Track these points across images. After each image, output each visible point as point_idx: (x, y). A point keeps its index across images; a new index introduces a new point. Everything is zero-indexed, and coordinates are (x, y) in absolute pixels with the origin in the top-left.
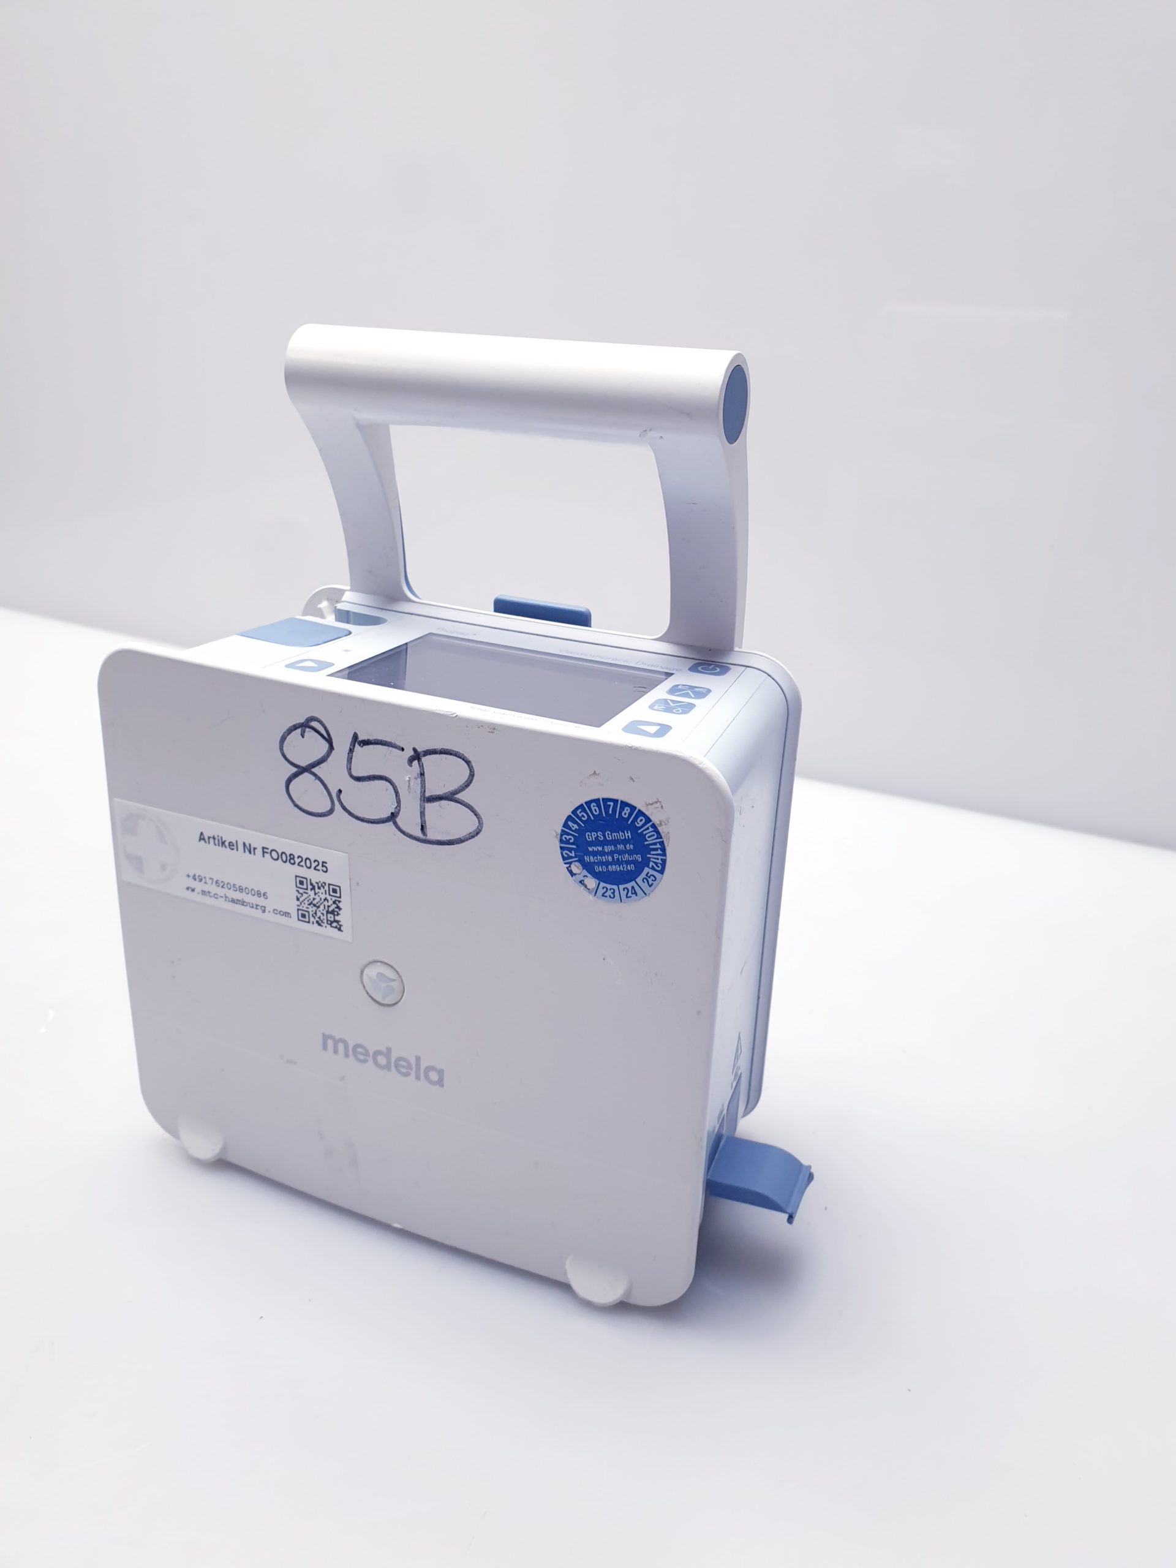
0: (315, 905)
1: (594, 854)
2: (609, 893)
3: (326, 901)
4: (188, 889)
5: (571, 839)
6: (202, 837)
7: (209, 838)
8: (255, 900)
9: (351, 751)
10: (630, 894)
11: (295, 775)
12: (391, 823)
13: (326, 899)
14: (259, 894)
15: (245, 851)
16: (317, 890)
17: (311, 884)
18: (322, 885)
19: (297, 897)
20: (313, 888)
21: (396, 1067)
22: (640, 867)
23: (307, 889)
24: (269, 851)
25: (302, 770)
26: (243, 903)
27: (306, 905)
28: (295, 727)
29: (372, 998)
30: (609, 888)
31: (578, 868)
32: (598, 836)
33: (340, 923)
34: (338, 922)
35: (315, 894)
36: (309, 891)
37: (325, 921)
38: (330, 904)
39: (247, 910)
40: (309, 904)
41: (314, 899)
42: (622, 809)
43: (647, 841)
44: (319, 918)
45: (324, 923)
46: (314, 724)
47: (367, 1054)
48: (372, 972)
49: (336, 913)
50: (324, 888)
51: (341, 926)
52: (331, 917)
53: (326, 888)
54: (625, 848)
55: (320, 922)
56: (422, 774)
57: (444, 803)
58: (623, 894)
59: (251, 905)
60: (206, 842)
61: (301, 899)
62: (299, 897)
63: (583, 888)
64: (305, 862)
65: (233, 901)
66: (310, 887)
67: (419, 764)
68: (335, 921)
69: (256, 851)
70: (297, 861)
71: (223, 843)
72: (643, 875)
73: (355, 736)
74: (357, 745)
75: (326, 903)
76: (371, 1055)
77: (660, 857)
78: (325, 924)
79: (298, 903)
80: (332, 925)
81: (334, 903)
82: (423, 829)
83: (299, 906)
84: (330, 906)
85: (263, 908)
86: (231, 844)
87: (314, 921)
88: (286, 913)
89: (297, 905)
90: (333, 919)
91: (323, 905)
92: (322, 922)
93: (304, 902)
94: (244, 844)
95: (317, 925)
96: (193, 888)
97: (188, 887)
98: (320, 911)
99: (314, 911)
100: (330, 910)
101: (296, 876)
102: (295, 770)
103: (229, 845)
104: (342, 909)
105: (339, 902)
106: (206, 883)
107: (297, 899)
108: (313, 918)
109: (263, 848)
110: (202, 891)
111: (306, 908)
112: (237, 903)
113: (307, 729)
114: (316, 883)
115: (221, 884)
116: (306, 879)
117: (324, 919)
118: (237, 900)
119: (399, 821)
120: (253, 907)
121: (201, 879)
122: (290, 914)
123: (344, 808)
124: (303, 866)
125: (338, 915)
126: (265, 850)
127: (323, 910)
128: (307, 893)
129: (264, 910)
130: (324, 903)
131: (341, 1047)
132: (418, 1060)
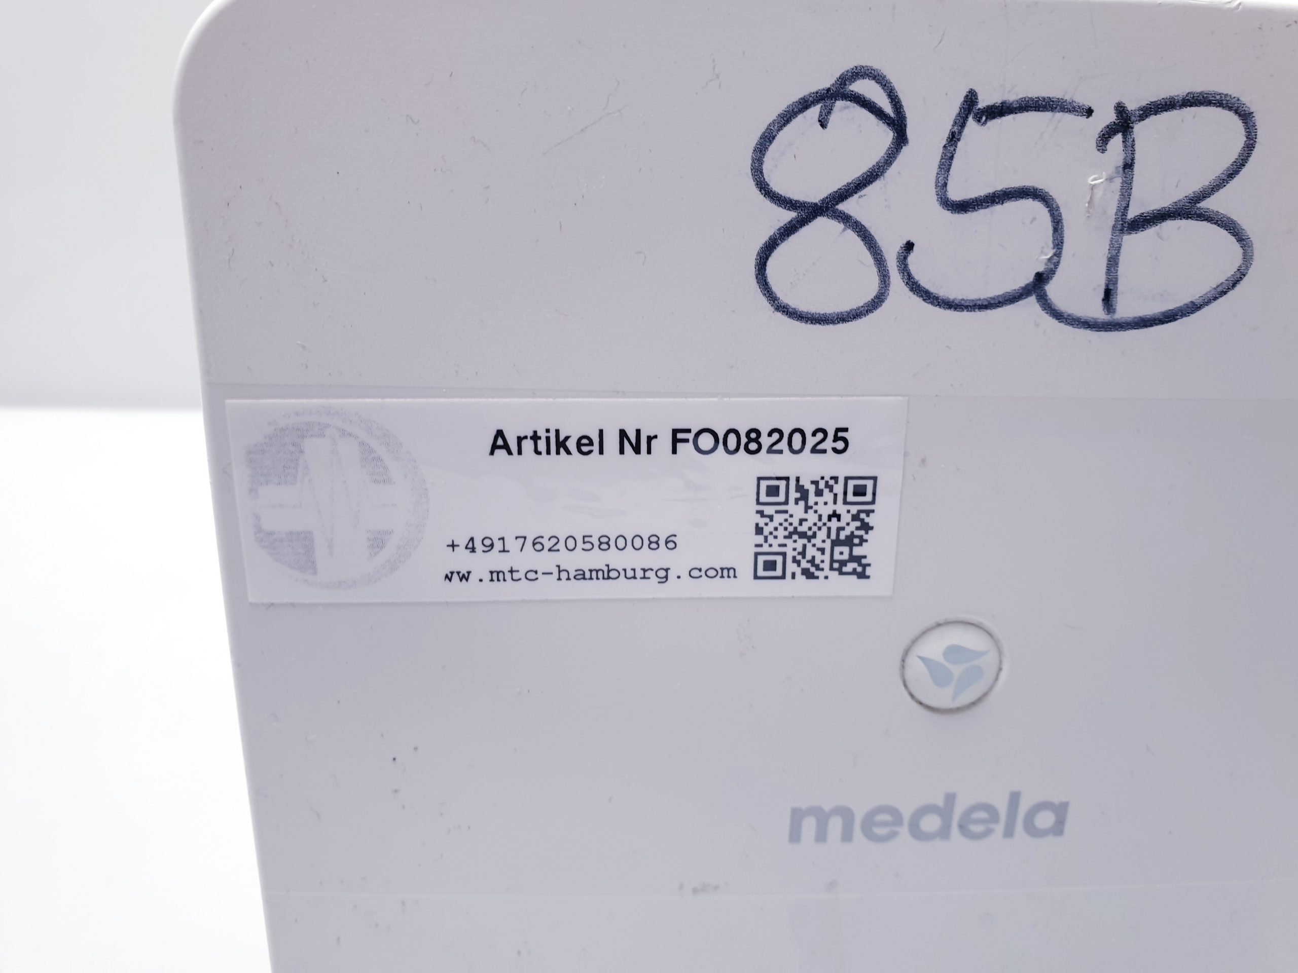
0: (803, 535)
3: (834, 520)
4: (448, 578)
6: (500, 442)
7: (520, 440)
8: (645, 558)
9: (954, 138)
11: (789, 230)
12: (1032, 299)
13: (835, 515)
14: (654, 543)
15: (622, 451)
16: (812, 498)
17: (800, 488)
18: (827, 484)
19: (757, 525)
20: (803, 494)
21: (961, 827)
23: (786, 503)
24: (690, 436)
25: (807, 214)
26: (607, 574)
27: (781, 540)
28: (804, 105)
29: (921, 703)
33: (864, 561)
34: (858, 559)
35: (807, 508)
36: (791, 507)
37: (826, 566)
38: (842, 524)
39: (620, 588)
40: (789, 537)
41: (801, 521)
44: (812, 561)
45: (823, 570)
46: (864, 87)
47: (897, 817)
48: (935, 647)
49: (856, 541)
50: (831, 491)
51: (865, 566)
52: (843, 552)
53: (839, 488)
55: (813, 569)
56: (1128, 166)
57: (1169, 225)
59: (630, 574)
60: (510, 453)
61: (766, 531)
62: (761, 525)
64: (792, 439)
65: (581, 575)
66: (794, 495)
67: (1124, 141)
68: (853, 558)
69: (653, 442)
70: (766, 441)
71: (562, 445)
73: (971, 99)
74: (971, 122)
75: (834, 524)
76: (906, 822)
78: (827, 572)
79: (760, 539)
80: (845, 569)
81: (855, 518)
82: (1108, 296)
83: (761, 546)
84: (843, 529)
85: (662, 574)
86: (585, 441)
87: (798, 571)
88: (722, 569)
89: (757, 546)
90: (846, 556)
91: (824, 529)
92: (818, 568)
93: (775, 533)
94: (623, 434)
95: (804, 577)
96: (464, 571)
97: (452, 573)
98: (814, 545)
99: (800, 549)
100: (842, 536)
101: (759, 479)
102: (790, 215)
103: (579, 445)
104: (872, 528)
105: (868, 512)
106: (504, 551)
107: (759, 530)
108: (795, 565)
109: (675, 432)
110: (492, 573)
111: (780, 545)
112: (591, 578)
113: (839, 104)
114: (813, 482)
115: (548, 544)
116: (787, 479)
117: (823, 561)
118: (591, 571)
119: (1052, 289)
120: (634, 577)
121: (492, 545)
122: (734, 570)
123: (915, 287)
124: (781, 452)
125: (860, 544)
126: (680, 436)
127: (824, 541)
128: (786, 512)
129: (666, 577)
130: (829, 524)
131: (835, 825)
132: (1015, 799)
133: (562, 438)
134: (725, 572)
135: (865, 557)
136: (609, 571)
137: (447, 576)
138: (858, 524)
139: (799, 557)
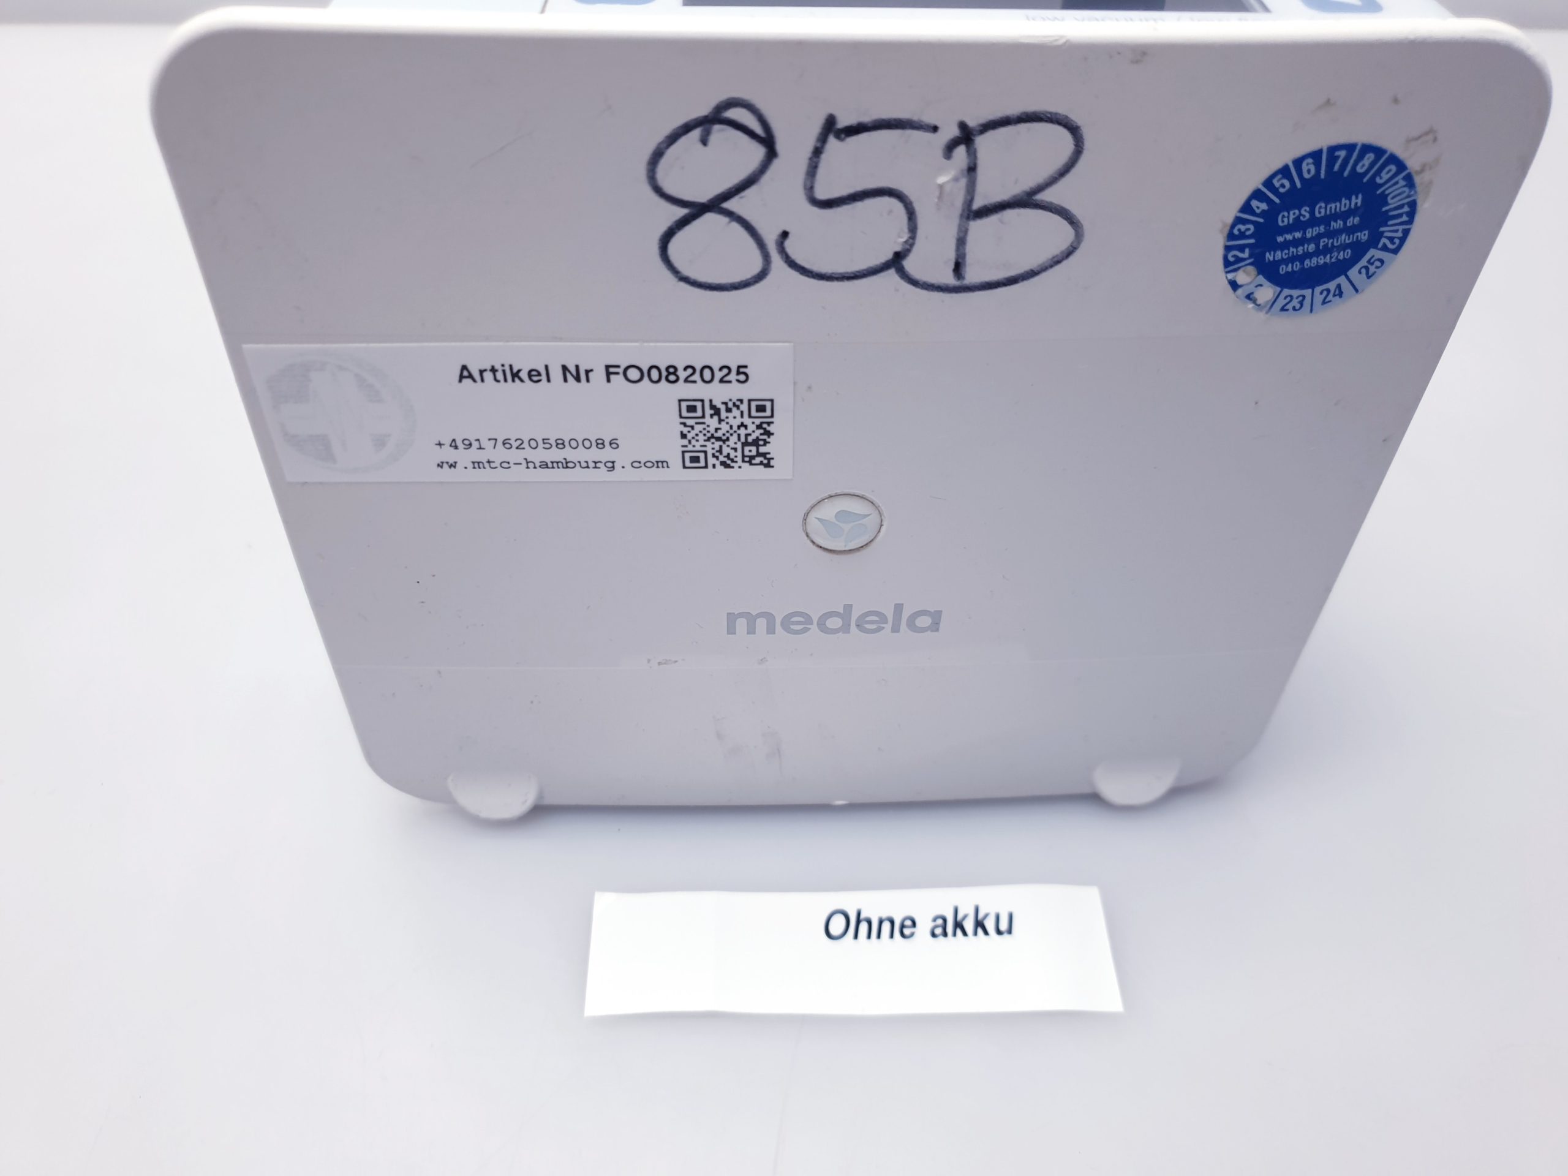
0: (718, 439)
1: (1286, 245)
2: (1295, 303)
3: (742, 429)
4: (440, 466)
5: (1248, 229)
6: (465, 373)
7: (481, 372)
8: (594, 454)
9: (817, 152)
10: (1330, 297)
11: (683, 223)
12: (892, 272)
13: (743, 425)
14: (600, 444)
15: (565, 380)
16: (724, 414)
17: (713, 407)
18: (734, 404)
19: (682, 432)
20: (717, 411)
21: (858, 626)
22: (1359, 250)
23: (703, 417)
24: (621, 370)
25: (697, 210)
26: (566, 465)
27: (702, 442)
28: (686, 128)
29: (820, 547)
30: (1295, 296)
31: (1248, 274)
32: (1300, 214)
33: (768, 456)
34: (764, 455)
35: (720, 421)
36: (708, 420)
37: (739, 459)
38: (749, 431)
39: (577, 474)
40: (708, 439)
41: (717, 430)
42: (1361, 157)
43: (1389, 204)
44: (728, 456)
45: (736, 462)
46: (736, 114)
47: (808, 620)
48: (828, 511)
49: (761, 443)
50: (738, 408)
51: (769, 460)
52: (751, 450)
53: (744, 407)
54: (1345, 223)
55: (729, 462)
56: (972, 169)
57: (1009, 214)
58: (1319, 298)
59: (584, 465)
60: (474, 381)
61: (689, 436)
62: (685, 432)
63: (1251, 305)
64: (703, 373)
65: (545, 465)
66: (708, 412)
67: (968, 151)
68: (759, 454)
69: (590, 374)
70: (682, 375)
71: (516, 375)
72: (1363, 262)
73: (830, 122)
74: (831, 138)
75: (742, 431)
76: (815, 622)
77: (1401, 228)
78: (740, 463)
79: (685, 442)
80: (754, 462)
81: (759, 427)
82: (958, 268)
83: (686, 446)
84: (750, 435)
85: (610, 465)
86: (534, 373)
87: (717, 463)
88: (657, 462)
89: (683, 446)
90: (754, 453)
91: (735, 436)
92: (732, 461)
93: (697, 438)
94: (565, 368)
95: (722, 467)
96: (451, 462)
97: (442, 463)
98: (728, 446)
99: (717, 448)
100: (750, 439)
101: (680, 401)
102: (682, 212)
103: (530, 375)
104: (773, 434)
105: (769, 424)
106: (480, 448)
107: (684, 436)
108: (715, 459)
109: (607, 367)
110: (473, 463)
111: (701, 446)
112: (553, 467)
113: (717, 127)
114: (723, 403)
115: (515, 444)
116: (702, 401)
117: (736, 457)
118: (552, 463)
119: (908, 264)
120: (588, 467)
121: (470, 445)
122: (667, 463)
123: (792, 264)
124: (695, 382)
125: (764, 445)
126: (612, 370)
127: (735, 443)
128: (704, 423)
129: (613, 467)
130: (738, 432)
131: (761, 623)
132: (899, 608)
133: (515, 371)
134: (660, 464)
135: (769, 453)
136: (567, 463)
137: (438, 465)
138: (762, 431)
139: (717, 454)
